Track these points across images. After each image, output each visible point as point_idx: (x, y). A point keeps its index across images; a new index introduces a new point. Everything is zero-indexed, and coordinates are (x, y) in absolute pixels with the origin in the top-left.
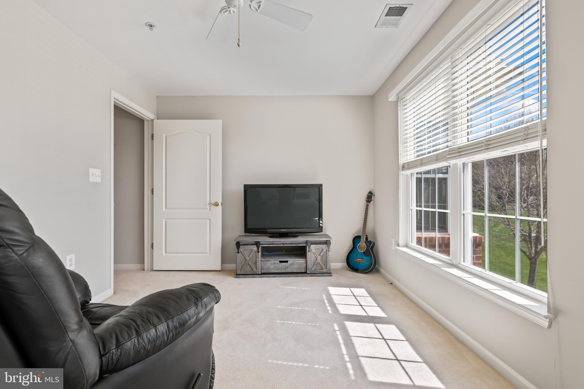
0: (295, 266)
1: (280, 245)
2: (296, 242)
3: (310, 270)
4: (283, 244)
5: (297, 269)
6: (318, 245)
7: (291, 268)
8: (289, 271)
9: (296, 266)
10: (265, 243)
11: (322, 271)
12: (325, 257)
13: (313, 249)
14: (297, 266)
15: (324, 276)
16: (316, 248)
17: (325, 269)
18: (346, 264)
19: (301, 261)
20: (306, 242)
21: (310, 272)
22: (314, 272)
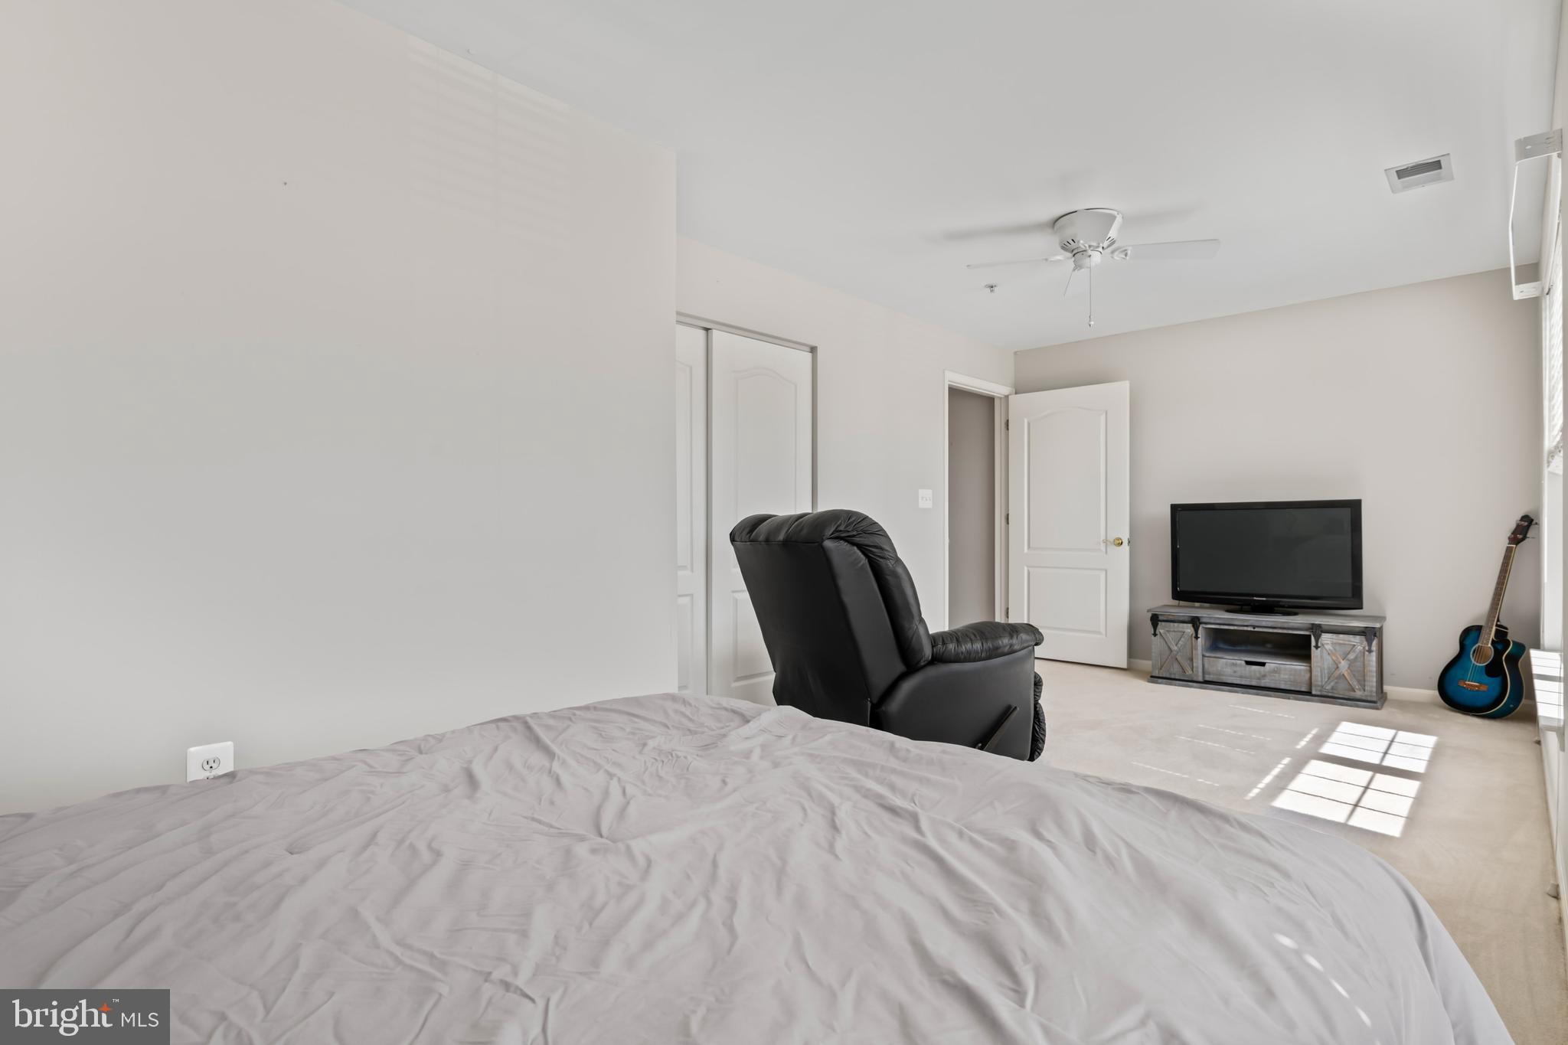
0: (1282, 676)
1: (1245, 628)
2: (1286, 626)
3: (1319, 688)
4: (1254, 627)
5: (1289, 683)
6: (1341, 636)
7: (1273, 678)
8: (1268, 685)
9: (1284, 676)
10: (1212, 621)
11: (1352, 695)
12: (1359, 664)
13: (1328, 644)
14: (1287, 677)
15: (1357, 706)
16: (1335, 641)
17: (1360, 690)
18: (1436, 693)
19: (1299, 666)
20: (1310, 626)
21: (1319, 693)
22: (1330, 694)
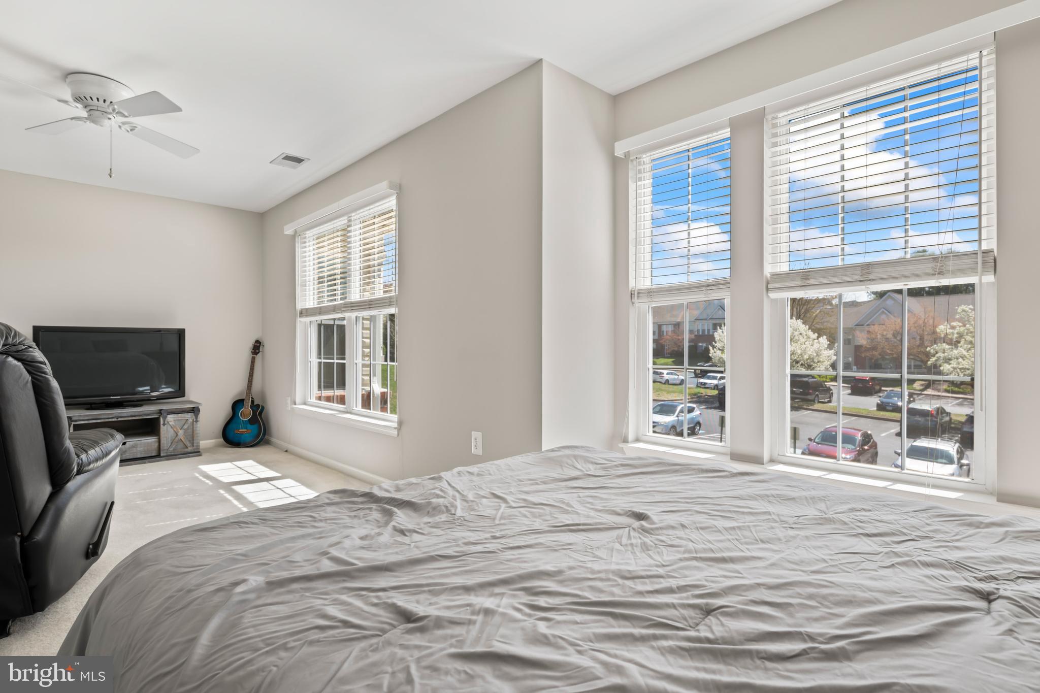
0: (138, 449)
1: (110, 420)
2: (142, 413)
3: (165, 451)
4: (118, 418)
5: (143, 453)
6: (180, 415)
7: (132, 452)
8: (128, 458)
9: (140, 449)
10: (82, 418)
11: (186, 450)
12: (190, 430)
13: (171, 421)
14: (142, 449)
15: (189, 457)
16: (175, 419)
17: (190, 446)
18: (222, 439)
19: (151, 440)
20: (159, 411)
21: (165, 454)
22: (173, 453)
